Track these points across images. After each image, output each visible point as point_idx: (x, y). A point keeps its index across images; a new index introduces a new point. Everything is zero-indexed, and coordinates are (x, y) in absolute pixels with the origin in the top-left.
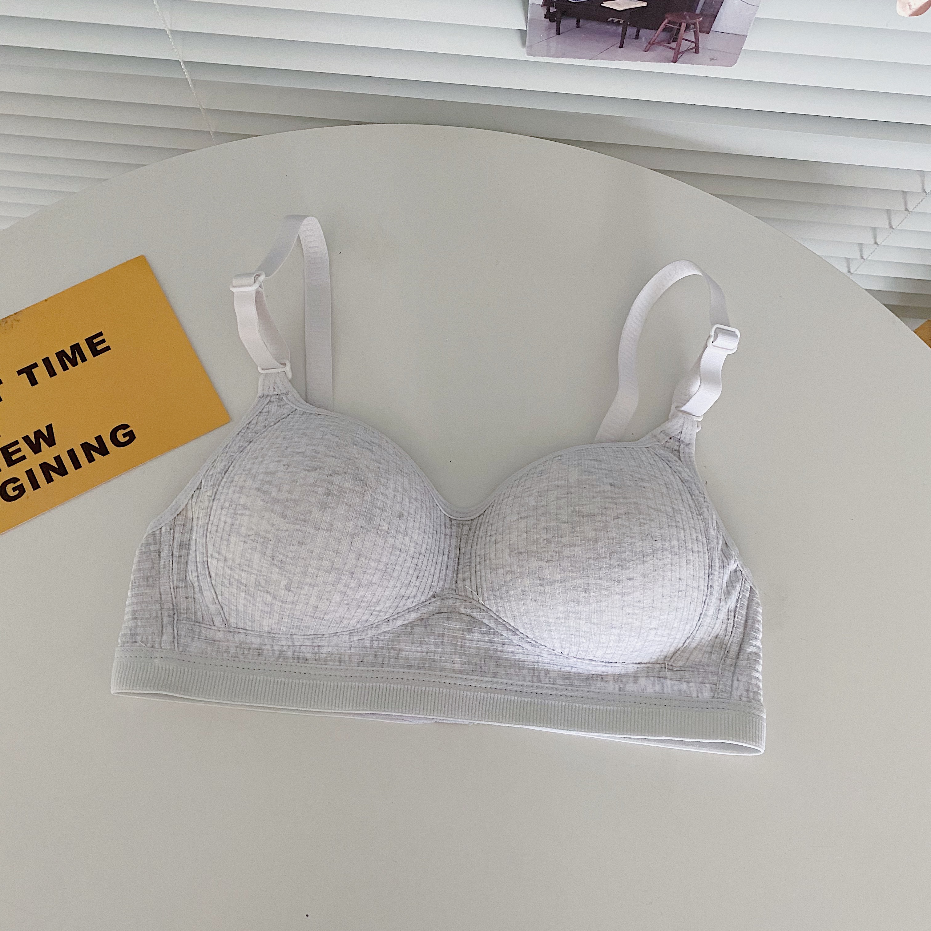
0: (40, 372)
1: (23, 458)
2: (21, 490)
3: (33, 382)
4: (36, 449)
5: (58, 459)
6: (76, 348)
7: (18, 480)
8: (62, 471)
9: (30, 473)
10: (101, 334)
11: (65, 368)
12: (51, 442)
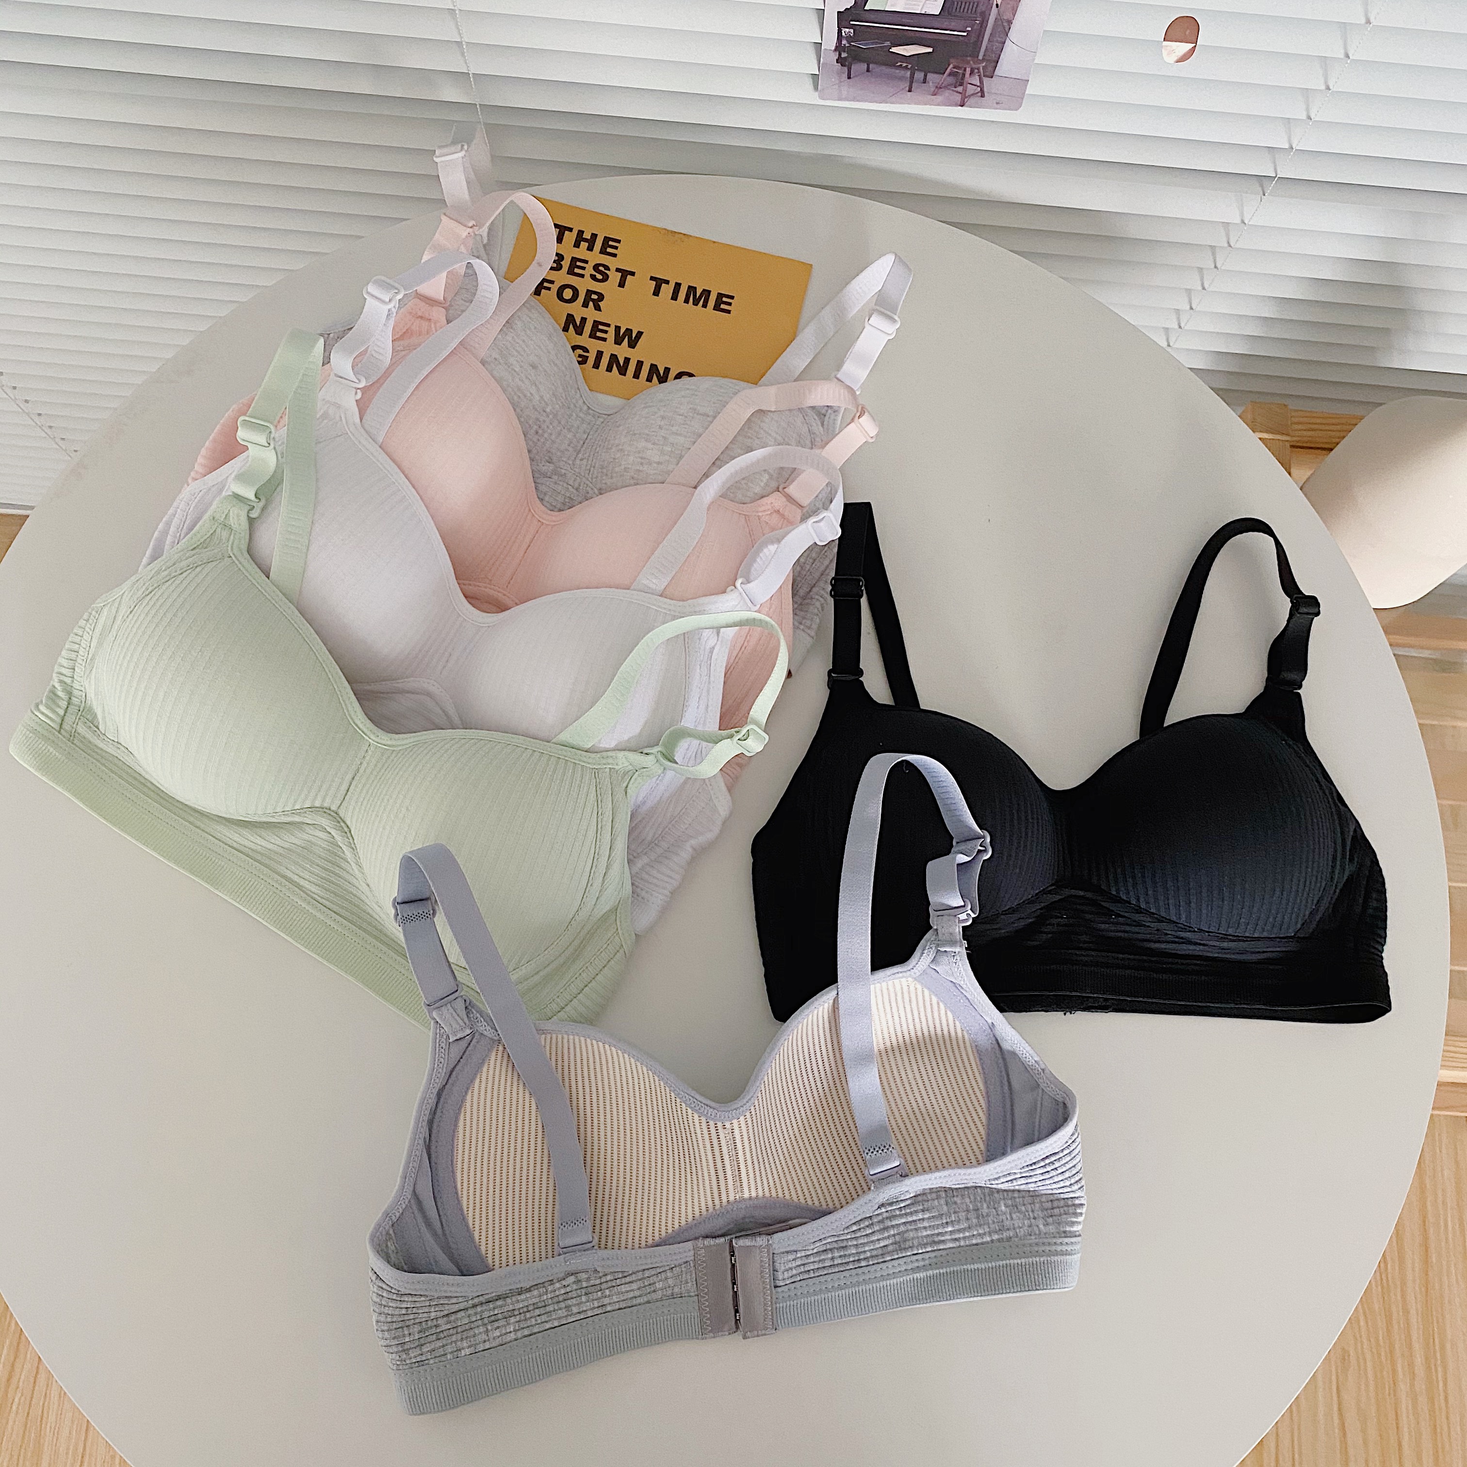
0: (667, 290)
1: (604, 340)
2: (586, 360)
3: (656, 293)
4: (618, 341)
5: (627, 360)
6: (707, 293)
7: (588, 351)
8: (623, 371)
9: (600, 354)
10: (732, 297)
11: (686, 301)
12: (632, 345)
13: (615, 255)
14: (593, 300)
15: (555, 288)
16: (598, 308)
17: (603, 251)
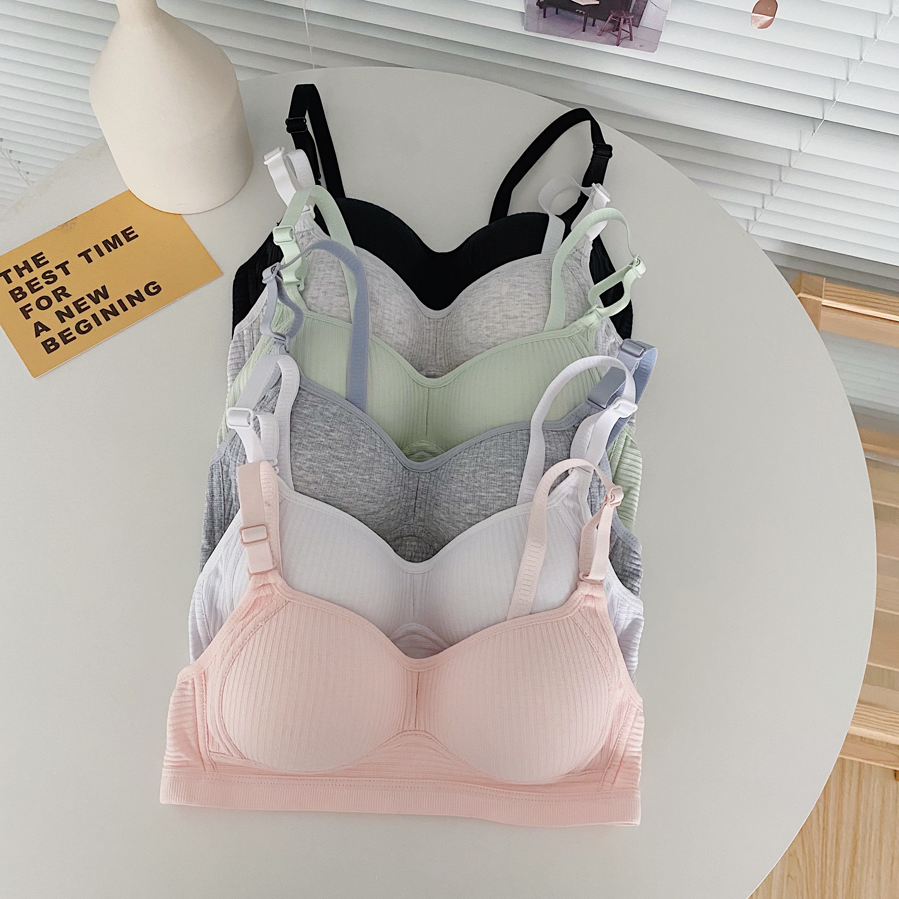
0: (94, 254)
1: (89, 307)
2: (90, 327)
3: (90, 260)
4: (97, 301)
5: (112, 306)
6: (115, 237)
7: (86, 321)
8: (116, 314)
9: (94, 316)
10: (131, 228)
11: (110, 250)
12: (106, 296)
13: (47, 262)
14: (60, 294)
15: (34, 306)
16: (68, 296)
17: (39, 266)
